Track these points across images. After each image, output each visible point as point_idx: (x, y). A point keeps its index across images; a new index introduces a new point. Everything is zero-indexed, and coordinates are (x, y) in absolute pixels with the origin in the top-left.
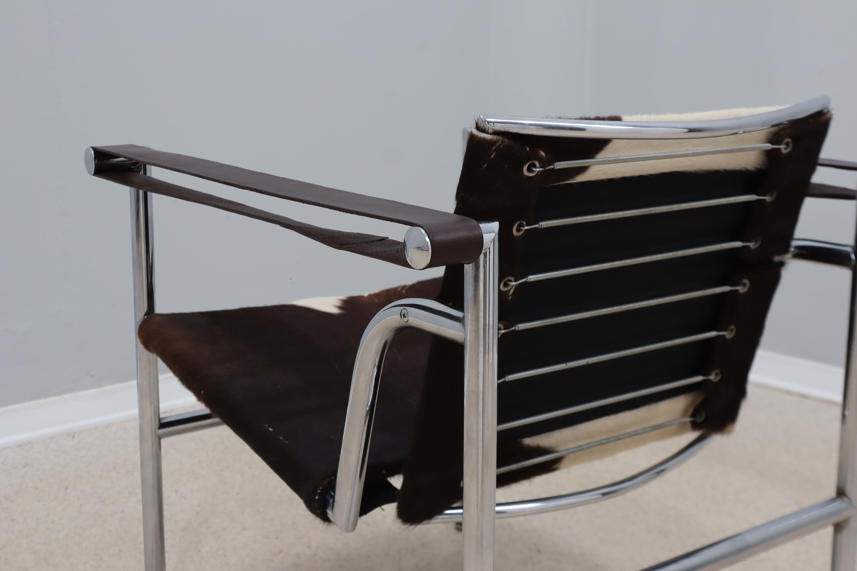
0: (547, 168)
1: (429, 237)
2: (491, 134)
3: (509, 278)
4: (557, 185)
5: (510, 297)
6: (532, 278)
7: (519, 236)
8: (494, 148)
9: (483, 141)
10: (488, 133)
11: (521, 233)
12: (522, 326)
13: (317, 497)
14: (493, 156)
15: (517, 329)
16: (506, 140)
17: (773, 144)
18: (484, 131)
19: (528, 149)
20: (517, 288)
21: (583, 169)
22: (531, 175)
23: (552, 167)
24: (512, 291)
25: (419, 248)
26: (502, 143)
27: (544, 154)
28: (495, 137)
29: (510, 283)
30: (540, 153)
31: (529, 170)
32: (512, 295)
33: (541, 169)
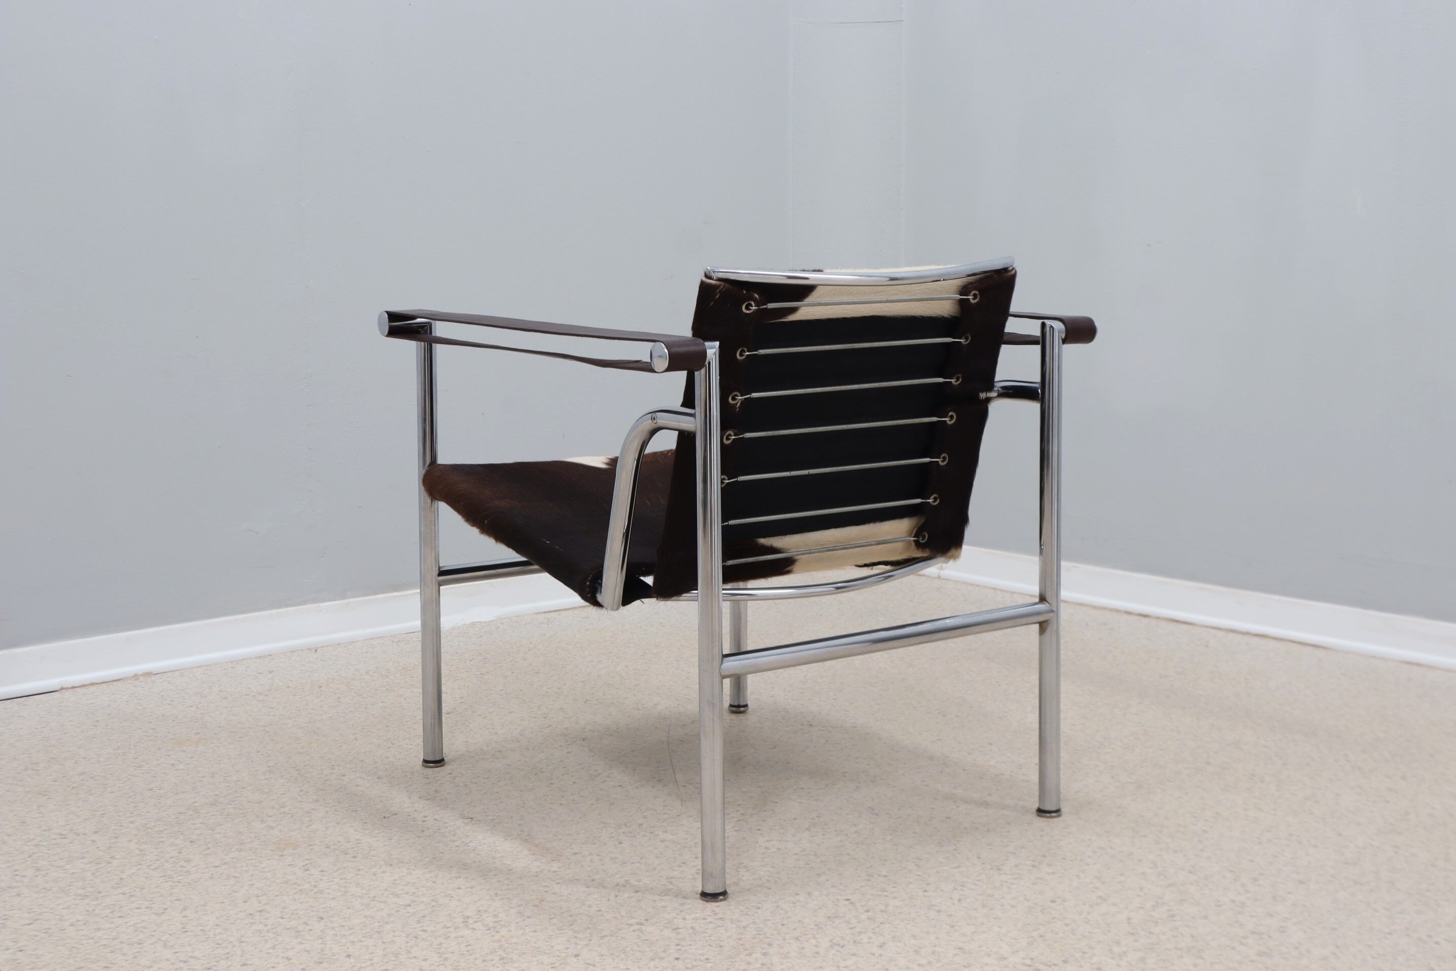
0: (761, 307)
1: (667, 349)
2: (716, 280)
3: (736, 393)
4: (773, 323)
5: (738, 409)
6: (755, 395)
7: (742, 360)
8: (718, 291)
9: (710, 285)
10: (713, 280)
11: (743, 357)
12: (748, 435)
13: (588, 583)
14: (717, 297)
15: (745, 437)
16: (727, 285)
17: (961, 295)
18: (710, 278)
19: (745, 292)
20: (744, 402)
21: (794, 310)
22: (748, 312)
23: (765, 306)
24: (739, 404)
25: (660, 356)
26: (724, 286)
27: (757, 296)
28: (718, 283)
29: (737, 398)
30: (754, 295)
31: (747, 308)
32: (739, 407)
33: (756, 308)
